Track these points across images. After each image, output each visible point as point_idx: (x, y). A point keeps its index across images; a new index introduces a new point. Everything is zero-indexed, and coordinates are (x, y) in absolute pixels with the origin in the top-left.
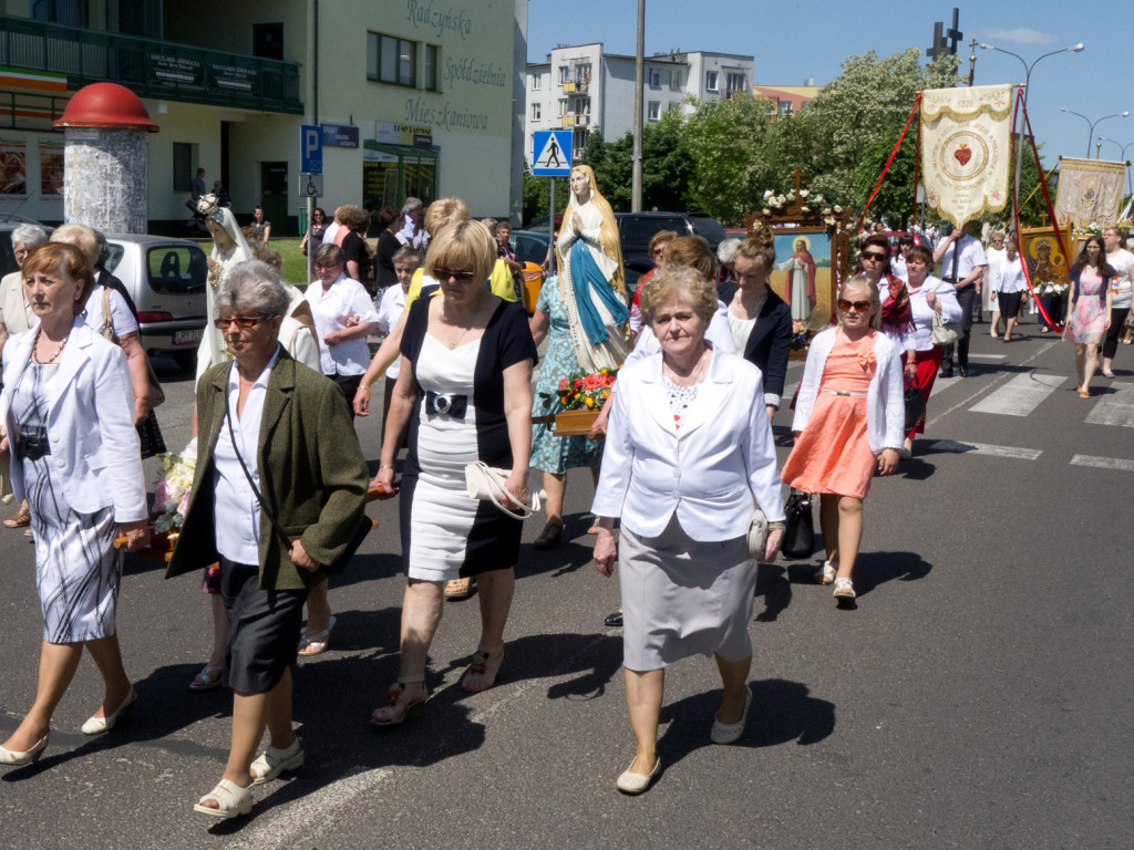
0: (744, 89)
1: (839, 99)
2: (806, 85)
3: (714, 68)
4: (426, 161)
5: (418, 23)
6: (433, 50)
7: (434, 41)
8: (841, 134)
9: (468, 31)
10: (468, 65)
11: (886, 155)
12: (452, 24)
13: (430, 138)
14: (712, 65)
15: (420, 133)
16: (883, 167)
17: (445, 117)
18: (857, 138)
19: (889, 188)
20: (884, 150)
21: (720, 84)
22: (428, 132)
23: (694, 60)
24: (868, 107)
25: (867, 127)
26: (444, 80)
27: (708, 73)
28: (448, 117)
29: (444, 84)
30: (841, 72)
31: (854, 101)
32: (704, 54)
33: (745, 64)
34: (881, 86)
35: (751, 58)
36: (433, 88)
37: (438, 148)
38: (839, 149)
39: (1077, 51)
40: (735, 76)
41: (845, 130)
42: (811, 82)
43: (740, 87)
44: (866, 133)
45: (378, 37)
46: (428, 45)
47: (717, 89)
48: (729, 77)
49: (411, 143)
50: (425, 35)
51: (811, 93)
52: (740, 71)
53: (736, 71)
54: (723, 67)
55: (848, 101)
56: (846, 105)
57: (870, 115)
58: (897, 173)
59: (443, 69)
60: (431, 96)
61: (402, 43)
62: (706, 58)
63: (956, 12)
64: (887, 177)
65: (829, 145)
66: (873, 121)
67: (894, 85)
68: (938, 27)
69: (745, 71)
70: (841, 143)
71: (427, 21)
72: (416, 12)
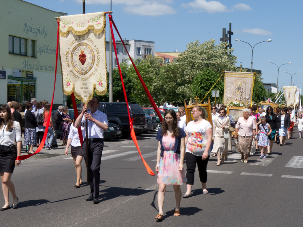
0: (151, 54)
1: (186, 58)
2: (175, 52)
3: (139, 46)
4: (31, 83)
5: (27, 32)
6: (34, 42)
7: (34, 39)
8: (187, 71)
9: (46, 35)
10: (46, 47)
11: (202, 80)
12: (40, 32)
13: (33, 75)
14: (138, 45)
15: (29, 73)
16: (201, 84)
17: (38, 67)
18: (193, 73)
19: (203, 92)
20: (201, 78)
21: (142, 52)
22: (32, 72)
23: (132, 43)
24: (196, 61)
25: (197, 69)
26: (37, 53)
27: (137, 48)
28: (39, 67)
29: (38, 55)
30: (186, 49)
31: (191, 59)
32: (135, 41)
33: (151, 44)
34: (201, 54)
35: (153, 42)
36: (33, 56)
37: (36, 79)
38: (186, 77)
39: (269, 41)
40: (148, 49)
41: (189, 70)
42: (177, 51)
43: (150, 53)
44: (196, 71)
45: (13, 37)
46: (31, 40)
47: (141, 54)
48: (145, 49)
49: (25, 77)
50: (30, 36)
51: (176, 55)
52: (149, 47)
53: (148, 47)
54: (143, 46)
55: (189, 59)
56: (189, 60)
57: (197, 64)
58: (206, 86)
59: (37, 49)
60: (33, 59)
61: (22, 39)
62: (136, 42)
63: (231, 24)
64: (202, 88)
65: (183, 75)
66: (199, 66)
67: (206, 53)
68: (224, 30)
69: (151, 47)
70: (187, 75)
71: (31, 31)
72: (27, 28)
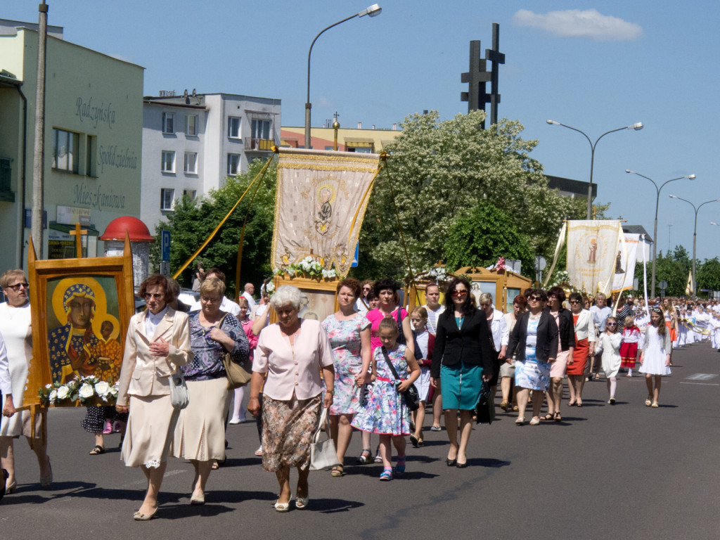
0: (271, 137)
1: (401, 161)
3: (236, 113)
8: (403, 199)
14: (234, 109)
18: (421, 203)
20: (471, 227)
21: (244, 131)
23: (214, 102)
24: (432, 171)
25: (432, 193)
27: (230, 118)
30: (401, 132)
31: (416, 165)
32: (225, 97)
33: (272, 108)
34: (444, 149)
35: (278, 102)
38: (402, 215)
40: (260, 122)
41: (408, 195)
43: (266, 136)
44: (430, 199)
47: (240, 137)
48: (253, 123)
52: (265, 117)
53: (261, 117)
54: (247, 112)
55: (410, 165)
56: (409, 168)
57: (434, 180)
62: (228, 102)
63: (496, 28)
66: (438, 186)
67: (457, 149)
68: (475, 46)
69: (272, 117)
70: (403, 208)
